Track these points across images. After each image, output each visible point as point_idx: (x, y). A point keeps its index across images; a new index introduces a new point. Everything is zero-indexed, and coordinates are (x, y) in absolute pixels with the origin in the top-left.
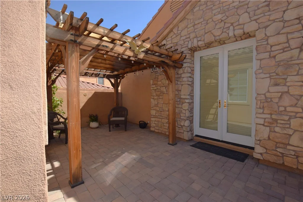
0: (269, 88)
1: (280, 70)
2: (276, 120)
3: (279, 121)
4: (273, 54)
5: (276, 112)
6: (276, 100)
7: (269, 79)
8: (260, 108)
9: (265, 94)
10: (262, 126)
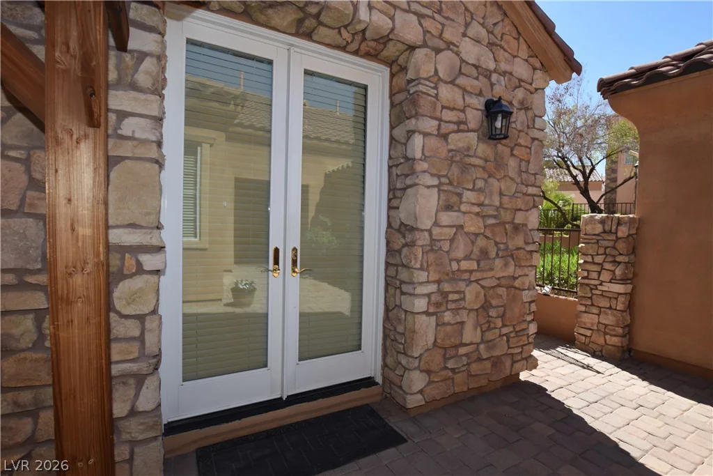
0: (438, 214)
1: (454, 171)
2: (445, 295)
3: (450, 297)
5: (448, 275)
7: (436, 191)
8: (422, 268)
9: (430, 231)
10: (424, 317)
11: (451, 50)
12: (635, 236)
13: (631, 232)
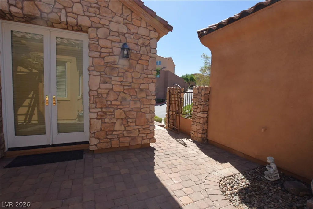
0: (100, 85)
1: (107, 70)
2: (105, 113)
3: (108, 113)
4: (102, 55)
5: (105, 106)
6: (105, 96)
7: (99, 77)
8: (93, 103)
9: (97, 90)
10: (95, 120)
11: (104, 27)
12: (208, 94)
13: (206, 93)
